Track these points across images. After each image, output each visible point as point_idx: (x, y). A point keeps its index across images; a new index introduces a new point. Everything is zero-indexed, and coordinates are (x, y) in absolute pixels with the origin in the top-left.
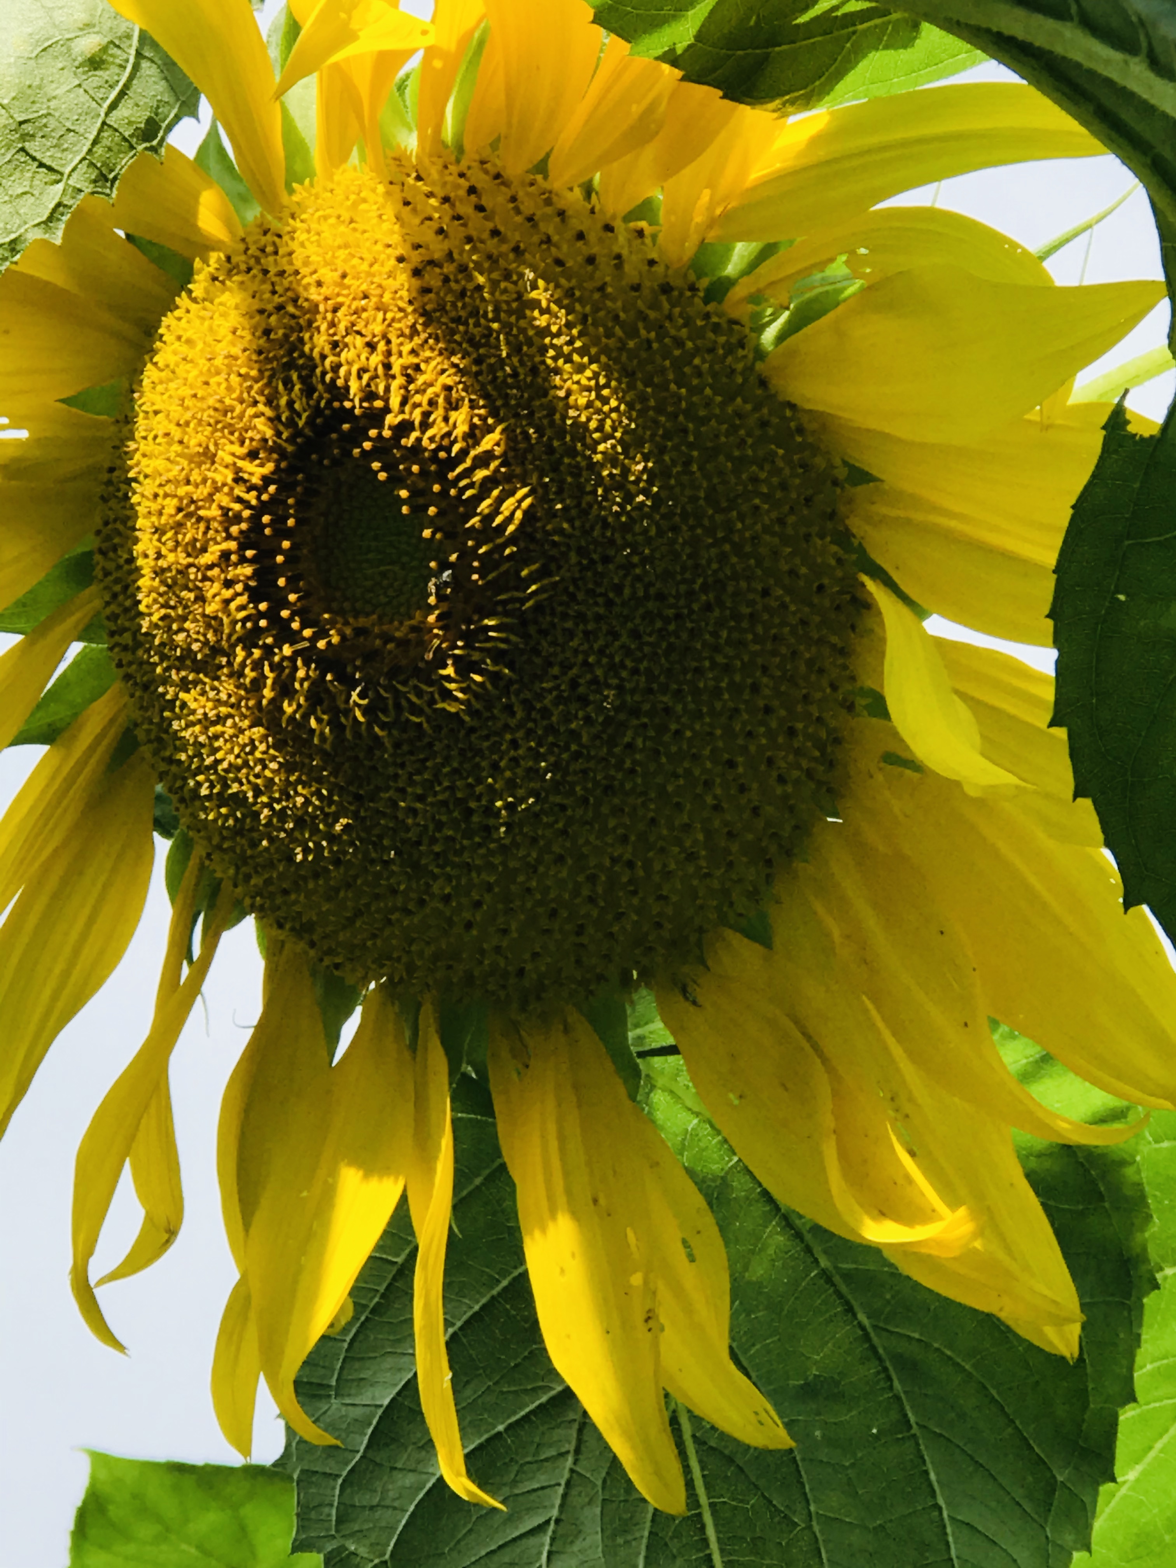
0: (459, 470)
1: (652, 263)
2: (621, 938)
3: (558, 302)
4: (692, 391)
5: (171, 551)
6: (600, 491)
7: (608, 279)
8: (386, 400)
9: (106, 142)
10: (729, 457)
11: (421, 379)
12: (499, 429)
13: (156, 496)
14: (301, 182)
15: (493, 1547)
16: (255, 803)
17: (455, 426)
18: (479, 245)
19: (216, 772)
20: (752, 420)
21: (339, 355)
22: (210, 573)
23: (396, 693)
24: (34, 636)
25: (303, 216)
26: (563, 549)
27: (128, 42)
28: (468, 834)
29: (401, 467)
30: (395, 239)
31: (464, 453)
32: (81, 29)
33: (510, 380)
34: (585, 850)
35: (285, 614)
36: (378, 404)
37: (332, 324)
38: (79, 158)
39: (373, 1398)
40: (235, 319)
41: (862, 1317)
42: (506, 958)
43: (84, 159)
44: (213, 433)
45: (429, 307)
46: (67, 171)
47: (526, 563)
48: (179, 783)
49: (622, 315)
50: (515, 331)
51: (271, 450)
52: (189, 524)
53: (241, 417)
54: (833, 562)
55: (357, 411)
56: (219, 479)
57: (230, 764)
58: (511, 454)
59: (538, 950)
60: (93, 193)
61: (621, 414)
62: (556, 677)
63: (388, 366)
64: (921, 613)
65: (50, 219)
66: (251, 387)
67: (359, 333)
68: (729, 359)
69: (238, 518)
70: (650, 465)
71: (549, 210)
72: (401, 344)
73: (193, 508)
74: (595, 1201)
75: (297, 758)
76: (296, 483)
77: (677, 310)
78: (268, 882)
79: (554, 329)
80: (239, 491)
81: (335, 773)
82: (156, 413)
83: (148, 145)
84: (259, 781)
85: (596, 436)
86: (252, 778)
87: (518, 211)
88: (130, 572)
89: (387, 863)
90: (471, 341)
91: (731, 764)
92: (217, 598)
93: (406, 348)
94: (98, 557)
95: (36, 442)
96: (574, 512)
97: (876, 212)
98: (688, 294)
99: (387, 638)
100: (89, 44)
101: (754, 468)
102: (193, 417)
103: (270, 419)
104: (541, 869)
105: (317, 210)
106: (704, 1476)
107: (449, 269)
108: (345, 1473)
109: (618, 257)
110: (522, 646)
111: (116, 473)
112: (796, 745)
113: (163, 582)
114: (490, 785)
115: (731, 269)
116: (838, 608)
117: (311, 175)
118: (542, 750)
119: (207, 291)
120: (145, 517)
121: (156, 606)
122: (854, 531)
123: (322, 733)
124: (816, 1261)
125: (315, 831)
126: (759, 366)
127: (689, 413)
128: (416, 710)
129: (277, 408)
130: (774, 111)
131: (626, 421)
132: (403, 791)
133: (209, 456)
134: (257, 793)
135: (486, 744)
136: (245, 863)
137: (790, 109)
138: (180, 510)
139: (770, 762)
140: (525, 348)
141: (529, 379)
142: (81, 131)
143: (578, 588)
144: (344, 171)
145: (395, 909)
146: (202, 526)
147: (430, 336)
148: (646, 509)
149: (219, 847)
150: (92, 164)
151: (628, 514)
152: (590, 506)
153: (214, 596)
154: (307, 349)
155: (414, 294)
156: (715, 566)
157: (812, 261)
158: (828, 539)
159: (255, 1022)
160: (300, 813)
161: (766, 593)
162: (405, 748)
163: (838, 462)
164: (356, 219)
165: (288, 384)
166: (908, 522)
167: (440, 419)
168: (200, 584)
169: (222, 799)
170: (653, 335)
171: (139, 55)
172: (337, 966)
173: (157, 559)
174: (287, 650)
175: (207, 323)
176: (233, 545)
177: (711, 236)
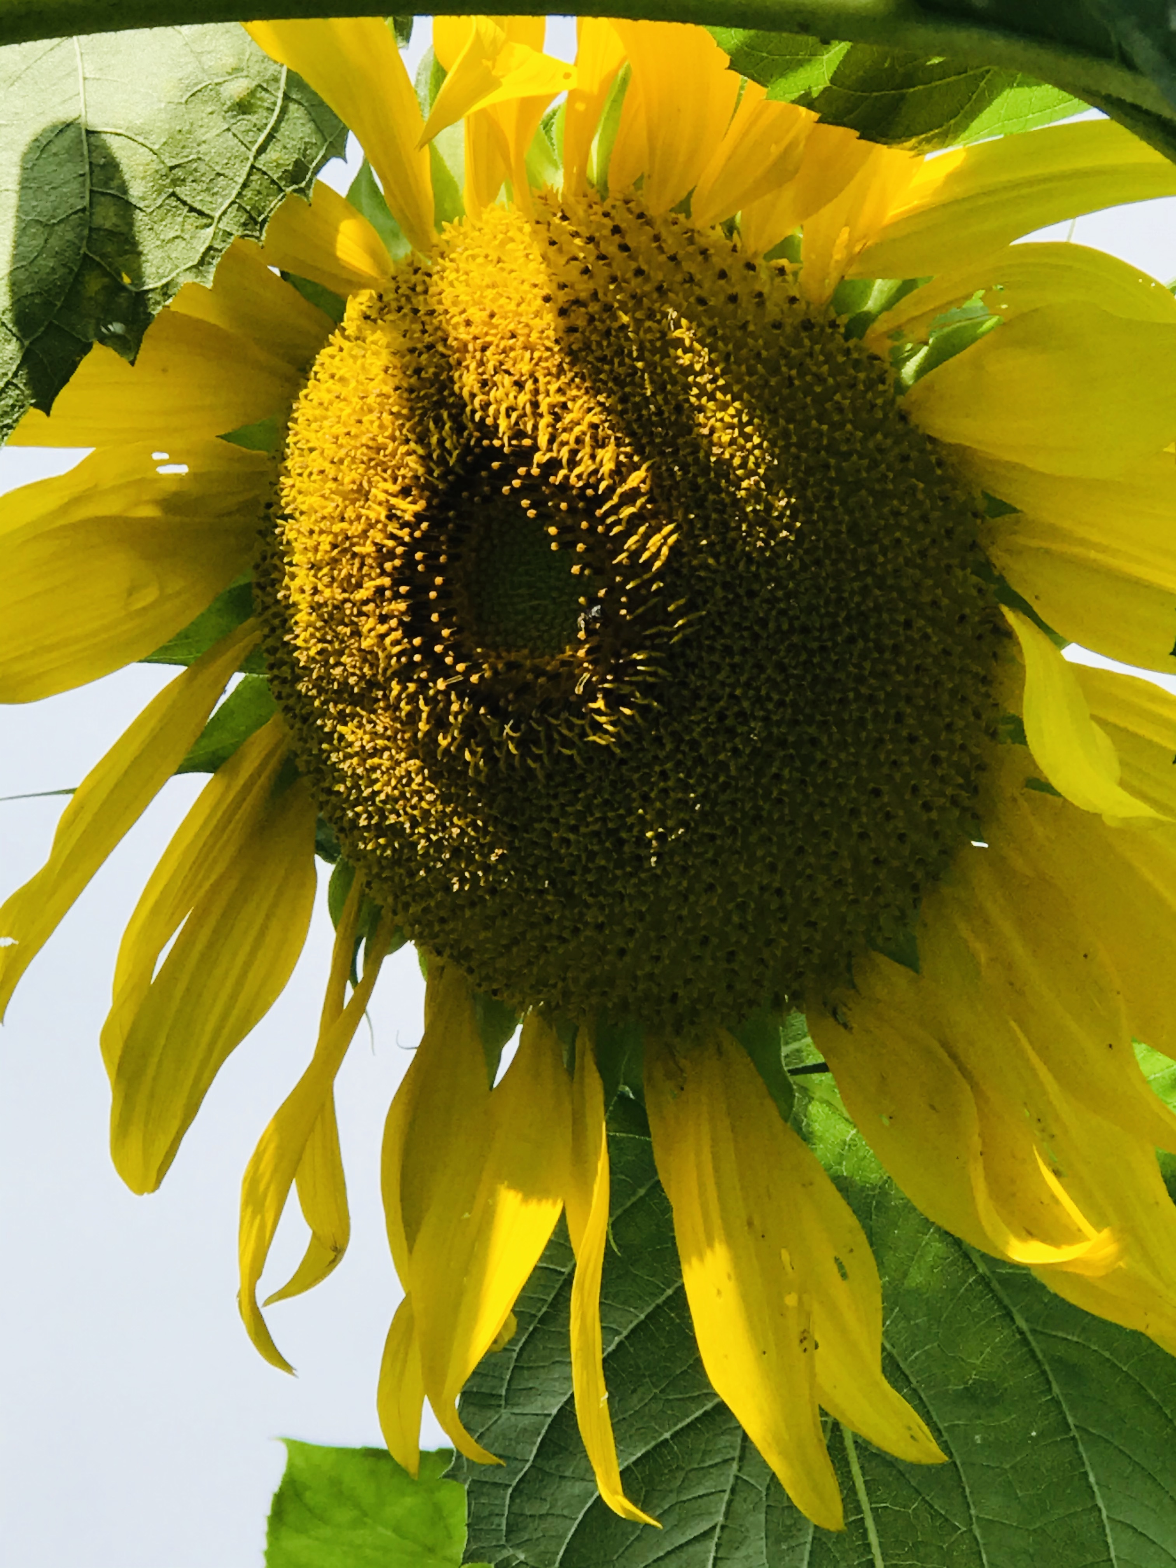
0: (606, 507)
1: (793, 300)
2: (772, 963)
3: (701, 341)
4: (834, 426)
5: (327, 586)
6: (744, 527)
7: (749, 318)
8: (535, 439)
9: (255, 185)
10: (872, 492)
11: (568, 418)
12: (644, 467)
13: (312, 532)
14: (450, 221)
15: (661, 1554)
16: (413, 834)
17: (601, 464)
18: (624, 284)
19: (374, 804)
20: (892, 456)
21: (487, 394)
22: (365, 609)
23: (549, 726)
24: (196, 667)
25: (452, 256)
26: (709, 584)
27: (275, 85)
28: (620, 864)
29: (550, 504)
30: (542, 279)
31: (611, 490)
32: (229, 74)
33: (654, 418)
34: (736, 879)
35: (438, 648)
36: (527, 442)
37: (481, 363)
38: (228, 202)
39: (543, 1407)
40: (385, 358)
41: (1021, 1322)
42: (659, 985)
43: (233, 202)
44: (366, 470)
45: (575, 347)
46: (217, 215)
47: (673, 598)
48: (338, 814)
49: (764, 353)
50: (659, 370)
51: (422, 488)
52: (344, 560)
53: (393, 454)
54: (974, 593)
55: (506, 450)
56: (373, 516)
57: (387, 795)
58: (657, 491)
59: (689, 976)
60: (243, 237)
61: (764, 451)
62: (704, 710)
63: (535, 405)
64: (1060, 642)
65: (202, 262)
66: (403, 425)
67: (507, 372)
68: (870, 395)
69: (391, 555)
70: (793, 500)
71: (691, 249)
72: (549, 383)
73: (347, 544)
74: (750, 1224)
75: (453, 790)
76: (448, 520)
77: (818, 347)
78: (426, 910)
79: (698, 367)
80: (392, 528)
81: (489, 804)
82: (311, 450)
83: (295, 187)
84: (416, 812)
85: (740, 472)
86: (409, 810)
87: (660, 249)
88: (288, 607)
89: (542, 892)
90: (616, 380)
91: (877, 793)
92: (373, 634)
93: (553, 387)
94: (256, 592)
95: (194, 476)
96: (718, 548)
97: (1014, 246)
98: (829, 331)
99: (539, 672)
100: (237, 88)
101: (895, 502)
102: (347, 455)
103: (421, 457)
104: (692, 898)
105: (466, 249)
106: (866, 1482)
107: (594, 308)
108: (514, 1483)
109: (760, 295)
110: (670, 679)
111: (272, 510)
112: (939, 772)
113: (320, 617)
114: (641, 817)
115: (871, 304)
116: (980, 637)
117: (460, 213)
118: (691, 781)
119: (359, 329)
120: (302, 553)
121: (314, 641)
122: (994, 561)
123: (476, 765)
124: (975, 1267)
125: (470, 860)
126: (900, 399)
127: (831, 449)
128: (567, 743)
129: (426, 445)
130: (911, 149)
131: (768, 458)
132: (555, 821)
133: (362, 494)
134: (414, 824)
135: (636, 776)
136: (404, 893)
137: (926, 147)
138: (334, 546)
139: (915, 789)
140: (669, 387)
141: (673, 418)
142: (231, 175)
143: (723, 620)
144: (493, 210)
145: (550, 937)
146: (357, 562)
147: (576, 376)
148: (790, 544)
149: (378, 875)
150: (240, 207)
151: (772, 549)
152: (735, 541)
153: (370, 630)
154: (456, 388)
155: (560, 334)
156: (857, 599)
157: (950, 298)
158: (969, 570)
159: (418, 1044)
160: (456, 844)
161: (908, 624)
162: (558, 779)
163: (977, 494)
164: (503, 258)
165: (439, 422)
166: (1047, 552)
167: (586, 457)
168: (355, 619)
169: (380, 830)
170: (794, 372)
171: (286, 97)
172: (495, 992)
173: (314, 594)
174: (441, 684)
175: (359, 362)
176: (386, 581)
177: (851, 273)
